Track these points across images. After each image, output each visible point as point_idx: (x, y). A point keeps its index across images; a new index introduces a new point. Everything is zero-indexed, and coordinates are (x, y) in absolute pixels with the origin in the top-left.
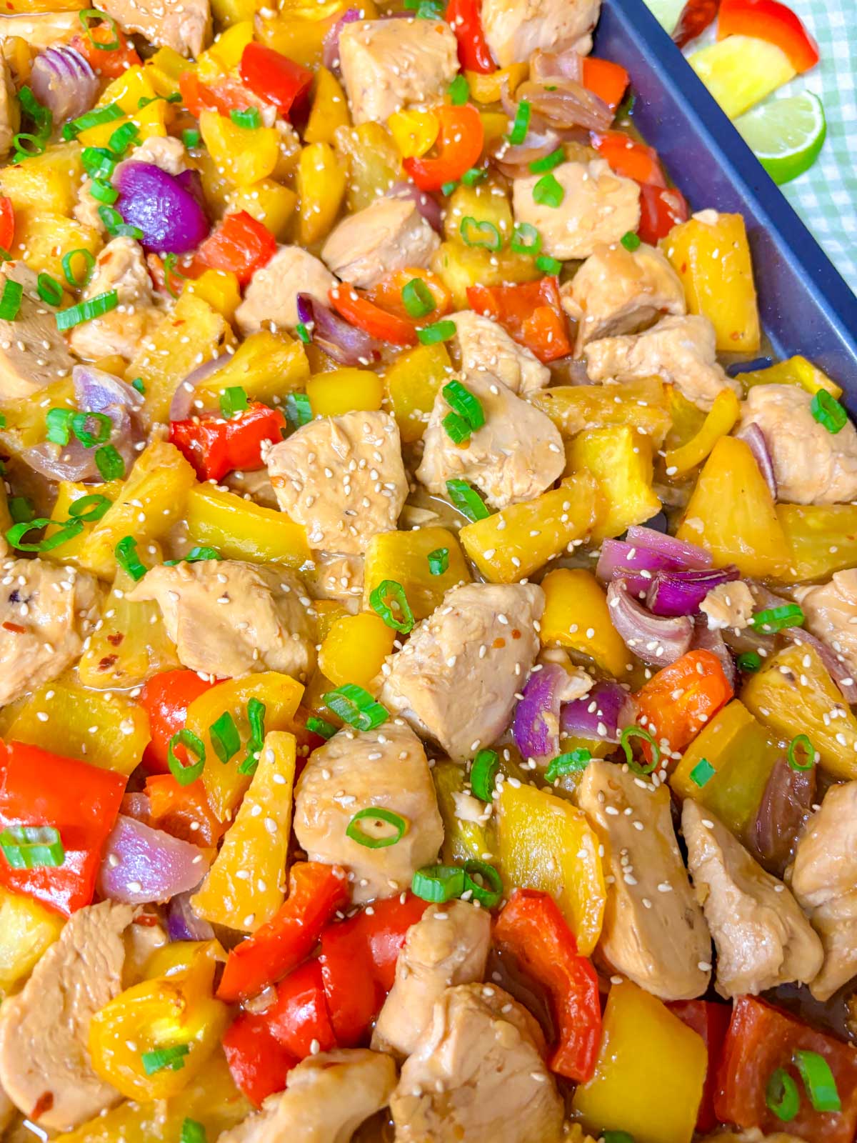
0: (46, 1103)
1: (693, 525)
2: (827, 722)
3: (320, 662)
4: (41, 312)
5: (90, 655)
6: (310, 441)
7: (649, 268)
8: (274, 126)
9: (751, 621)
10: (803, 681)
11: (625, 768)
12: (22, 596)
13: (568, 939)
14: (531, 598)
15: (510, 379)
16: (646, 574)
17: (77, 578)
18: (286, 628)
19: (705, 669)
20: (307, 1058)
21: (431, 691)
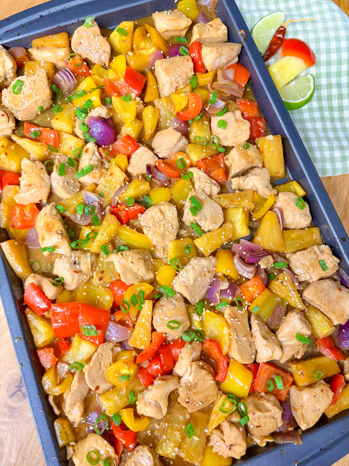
0: (97, 388)
1: (258, 239)
2: (290, 295)
3: (157, 278)
4: (70, 170)
5: (96, 277)
6: (152, 215)
7: (251, 156)
8: (135, 99)
9: (273, 265)
10: (285, 283)
11: (236, 308)
12: (77, 263)
13: (220, 351)
14: (213, 262)
15: (208, 193)
16: (244, 253)
17: (91, 256)
18: (148, 270)
19: (258, 283)
20: (158, 378)
21: (187, 290)
